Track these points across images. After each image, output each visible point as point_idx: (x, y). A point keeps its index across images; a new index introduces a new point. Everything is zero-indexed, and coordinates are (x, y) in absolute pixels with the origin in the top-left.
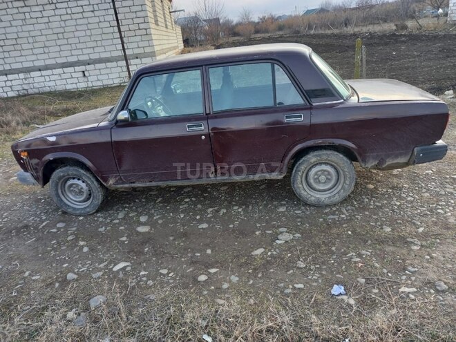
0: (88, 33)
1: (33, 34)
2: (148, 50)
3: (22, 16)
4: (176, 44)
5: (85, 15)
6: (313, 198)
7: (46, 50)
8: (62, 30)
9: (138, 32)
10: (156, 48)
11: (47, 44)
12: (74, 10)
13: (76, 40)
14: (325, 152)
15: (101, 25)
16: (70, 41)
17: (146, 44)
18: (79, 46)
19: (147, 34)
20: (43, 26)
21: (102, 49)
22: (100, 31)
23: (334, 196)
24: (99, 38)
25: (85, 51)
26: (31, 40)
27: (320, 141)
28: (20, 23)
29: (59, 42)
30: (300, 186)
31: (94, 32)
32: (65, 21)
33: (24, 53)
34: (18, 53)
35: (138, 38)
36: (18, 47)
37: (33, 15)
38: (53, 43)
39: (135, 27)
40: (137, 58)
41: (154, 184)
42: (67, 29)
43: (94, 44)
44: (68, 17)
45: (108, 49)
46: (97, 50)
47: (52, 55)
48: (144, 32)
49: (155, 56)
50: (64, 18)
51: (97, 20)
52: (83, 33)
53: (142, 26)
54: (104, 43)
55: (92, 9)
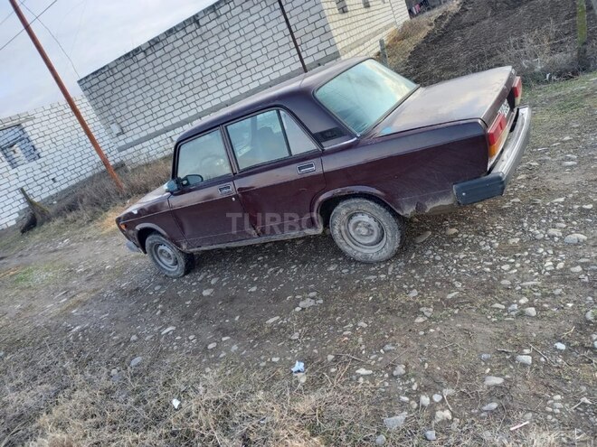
0: (264, 51)
1: (214, 68)
2: (330, 52)
3: (202, 53)
4: (393, 20)
5: (258, 31)
6: (360, 254)
7: (229, 83)
8: (238, 56)
9: (316, 33)
10: (339, 47)
11: (229, 75)
12: (247, 30)
13: (254, 63)
14: (353, 201)
15: (276, 38)
16: (249, 66)
17: (327, 44)
18: (258, 69)
19: (326, 32)
20: (221, 57)
21: (281, 66)
22: (275, 45)
23: (381, 251)
24: (276, 53)
25: (265, 73)
26: (214, 75)
27: (339, 190)
28: (201, 60)
29: (239, 70)
30: (341, 241)
31: (269, 48)
32: (240, 45)
33: (211, 91)
34: (205, 93)
35: (317, 40)
36: (205, 86)
37: (211, 48)
38: (233, 73)
39: (311, 28)
40: (319, 65)
41: (214, 247)
42: (244, 53)
43: (272, 62)
44: (242, 39)
45: (287, 63)
46: (276, 68)
47: (235, 86)
48: (322, 31)
49: (339, 56)
50: (238, 42)
51: (270, 33)
52: (259, 54)
53: (318, 24)
54: (282, 58)
55: (263, 23)
